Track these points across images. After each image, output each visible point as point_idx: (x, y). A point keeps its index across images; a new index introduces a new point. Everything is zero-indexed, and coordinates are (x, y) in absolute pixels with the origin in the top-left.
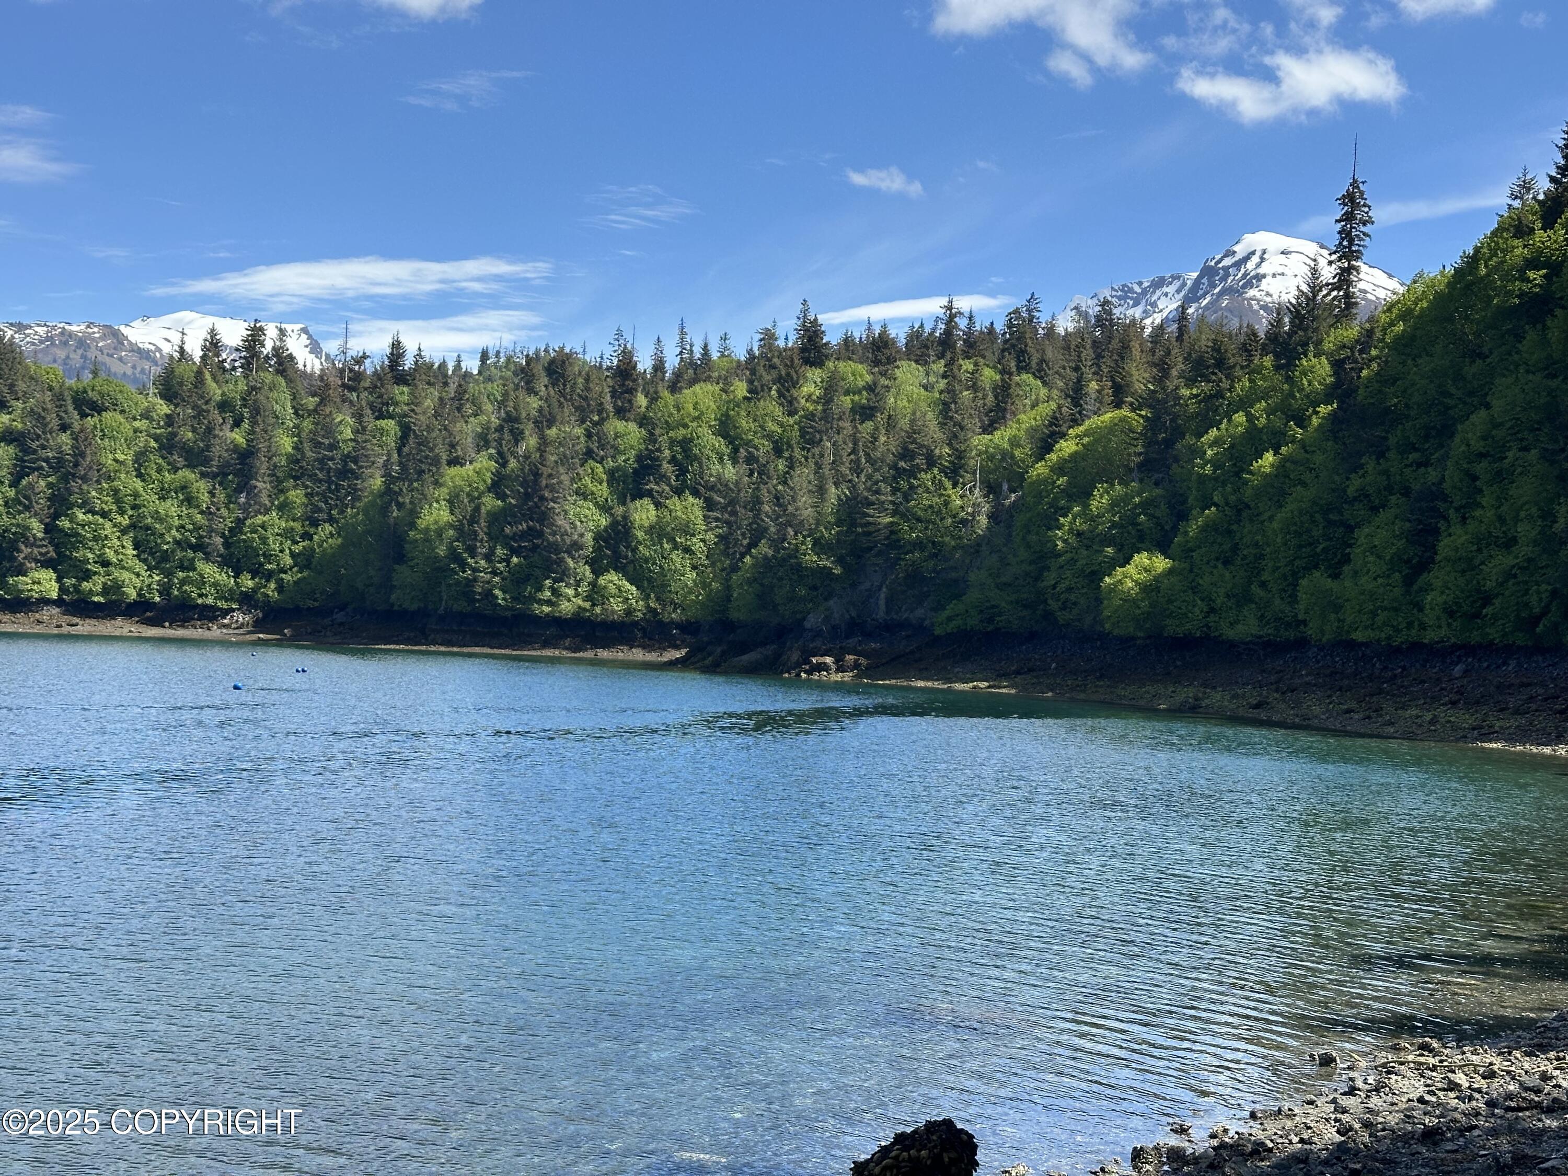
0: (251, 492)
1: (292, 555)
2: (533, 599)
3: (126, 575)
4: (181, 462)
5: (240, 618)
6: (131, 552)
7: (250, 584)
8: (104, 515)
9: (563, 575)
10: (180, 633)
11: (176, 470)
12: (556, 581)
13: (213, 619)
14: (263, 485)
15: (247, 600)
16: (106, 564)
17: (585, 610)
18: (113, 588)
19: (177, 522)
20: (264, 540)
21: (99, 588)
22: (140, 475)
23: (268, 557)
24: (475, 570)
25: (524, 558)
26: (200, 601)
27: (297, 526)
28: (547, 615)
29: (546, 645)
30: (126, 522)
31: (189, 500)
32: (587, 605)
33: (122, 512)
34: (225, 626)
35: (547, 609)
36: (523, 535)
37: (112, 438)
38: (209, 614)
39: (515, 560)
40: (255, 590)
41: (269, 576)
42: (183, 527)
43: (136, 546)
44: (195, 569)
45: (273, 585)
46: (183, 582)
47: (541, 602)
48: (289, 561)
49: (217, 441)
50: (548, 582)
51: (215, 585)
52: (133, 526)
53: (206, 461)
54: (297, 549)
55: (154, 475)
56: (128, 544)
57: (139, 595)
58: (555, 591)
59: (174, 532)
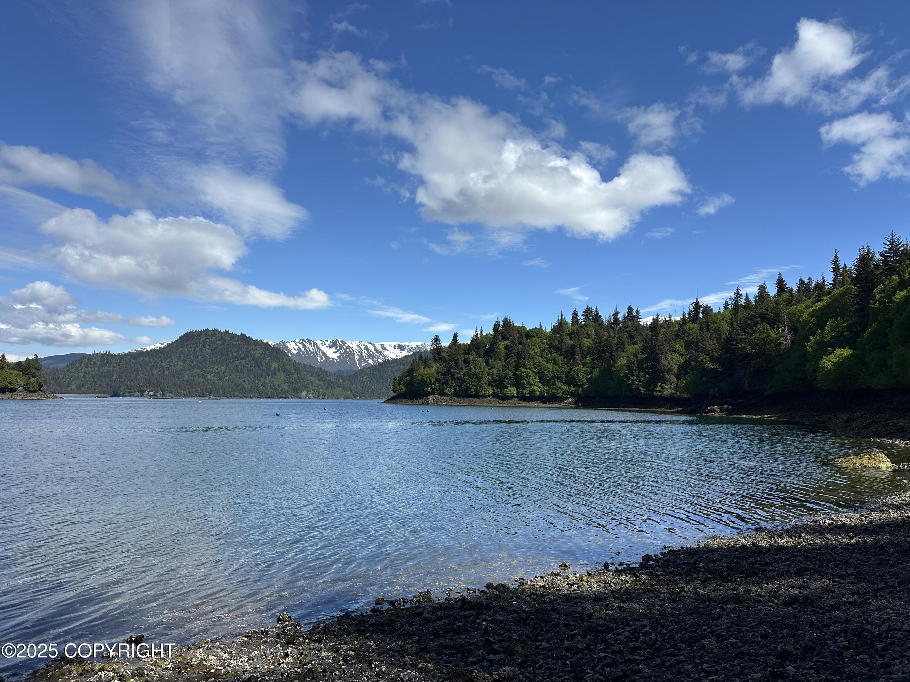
0: (574, 359)
1: (587, 379)
2: (653, 390)
3: (535, 388)
4: (554, 351)
5: (570, 400)
6: (537, 380)
7: (573, 389)
8: (530, 369)
9: (665, 381)
10: (552, 405)
11: (551, 354)
12: (662, 383)
13: (561, 401)
14: (578, 357)
15: (573, 395)
16: (530, 384)
17: (673, 393)
18: (532, 392)
19: (551, 370)
20: (578, 374)
21: (528, 392)
22: (541, 357)
23: (579, 380)
24: (633, 380)
25: (651, 375)
26: (557, 395)
27: (588, 369)
28: (659, 396)
29: (660, 407)
30: (536, 371)
31: (556, 363)
32: (674, 392)
33: (535, 368)
34: (565, 403)
35: (658, 394)
36: (651, 367)
37: (535, 346)
38: (561, 399)
39: (647, 376)
40: (575, 391)
41: (580, 386)
42: (553, 371)
43: (540, 378)
44: (556, 385)
45: (580, 389)
46: (552, 389)
47: (657, 391)
48: (585, 381)
49: (564, 344)
50: (659, 384)
51: (562, 389)
52: (539, 372)
53: (561, 350)
54: (588, 377)
55: (545, 356)
56: (537, 377)
57: (540, 394)
58: (662, 387)
59: (550, 373)
